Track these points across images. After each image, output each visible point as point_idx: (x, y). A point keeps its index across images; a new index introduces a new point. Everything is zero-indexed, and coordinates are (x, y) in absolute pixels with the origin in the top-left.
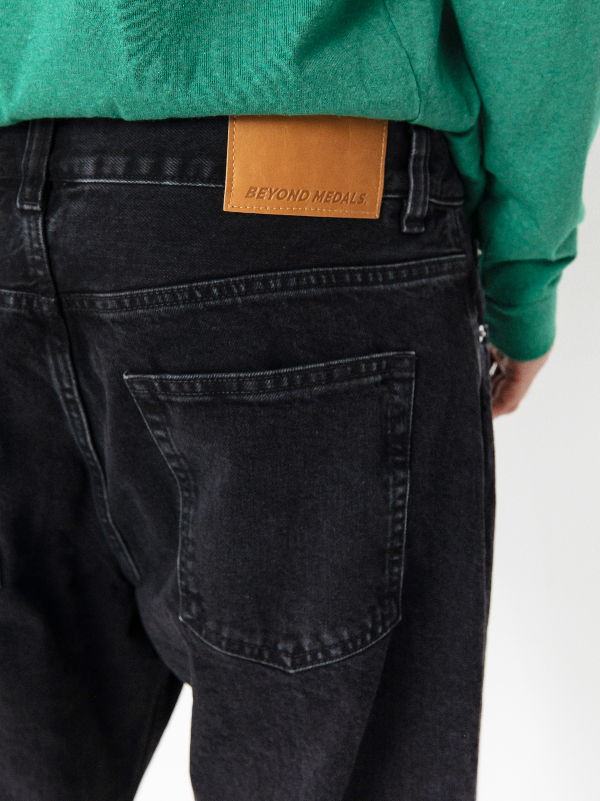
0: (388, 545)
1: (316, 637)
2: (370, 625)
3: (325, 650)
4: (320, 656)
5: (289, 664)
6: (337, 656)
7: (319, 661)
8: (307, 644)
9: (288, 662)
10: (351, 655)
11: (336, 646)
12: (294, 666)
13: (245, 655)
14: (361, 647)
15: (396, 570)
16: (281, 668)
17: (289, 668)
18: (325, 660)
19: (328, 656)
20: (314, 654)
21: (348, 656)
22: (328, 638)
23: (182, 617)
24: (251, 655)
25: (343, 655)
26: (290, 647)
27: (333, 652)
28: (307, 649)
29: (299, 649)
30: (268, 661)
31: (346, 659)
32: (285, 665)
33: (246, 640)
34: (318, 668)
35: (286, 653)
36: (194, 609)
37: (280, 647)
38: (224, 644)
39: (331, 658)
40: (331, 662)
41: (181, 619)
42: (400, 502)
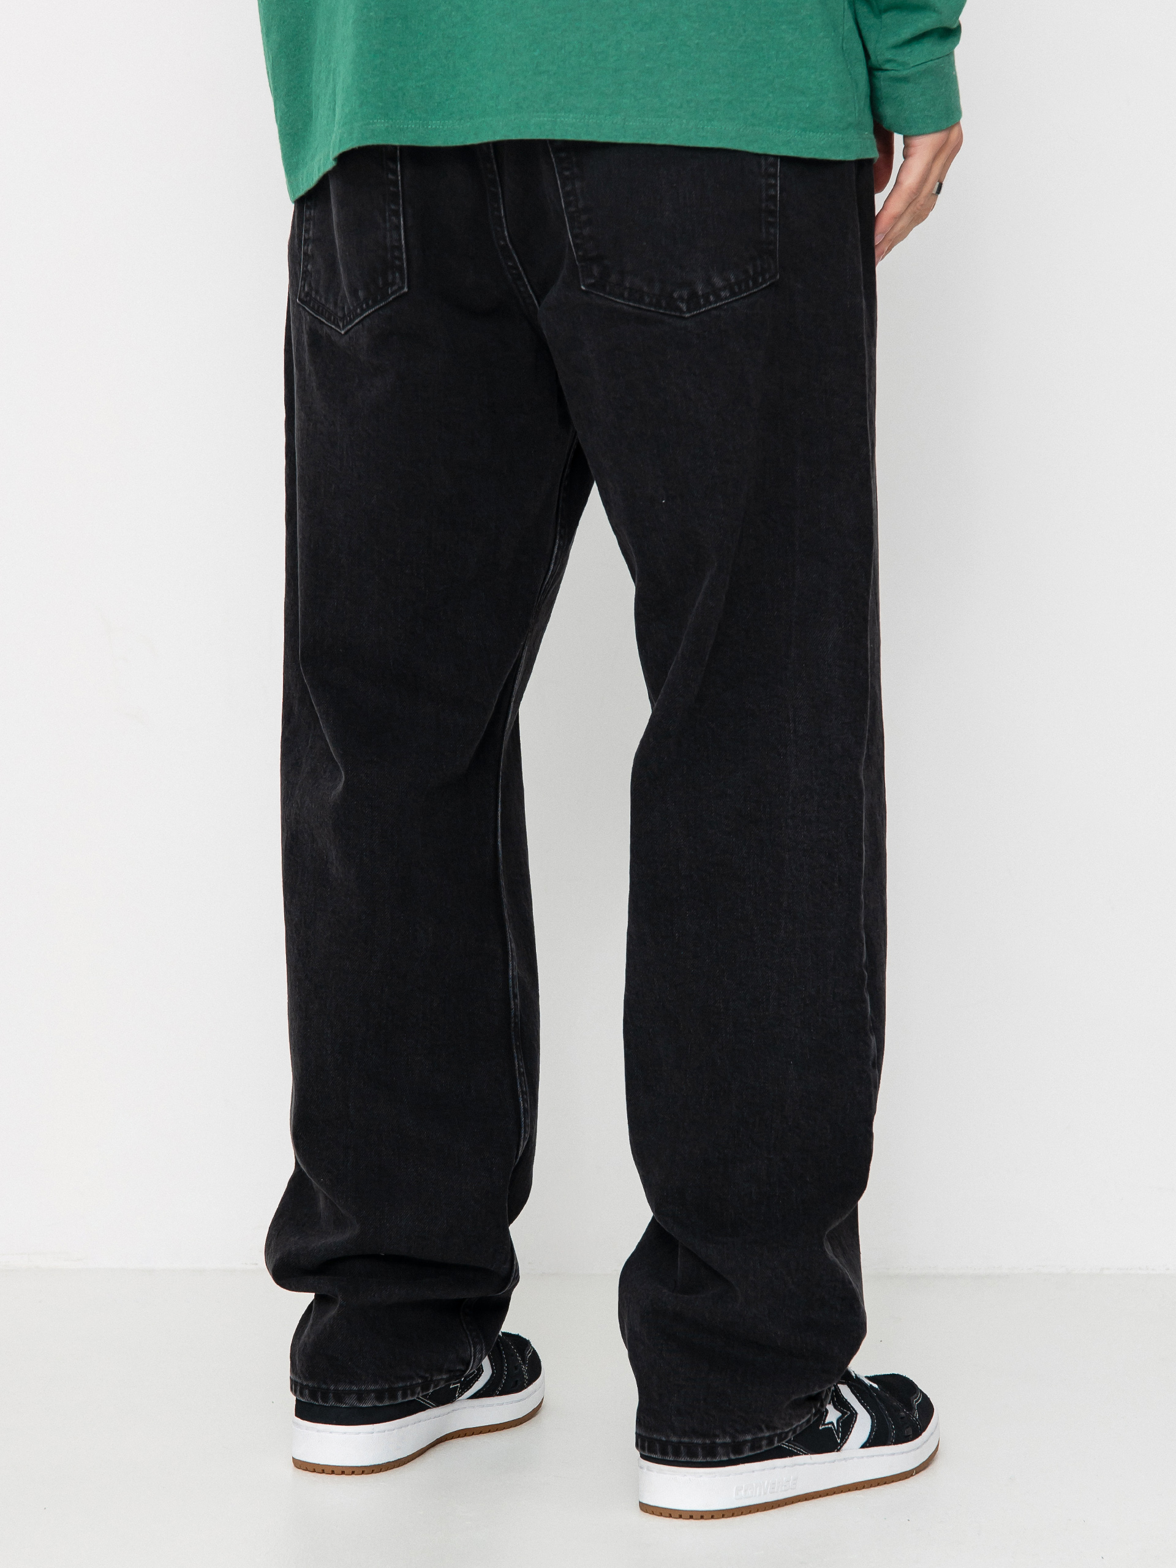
0: (764, 205)
1: (708, 282)
2: (751, 273)
3: (716, 293)
4: (712, 298)
5: (685, 309)
6: (726, 298)
7: (711, 304)
8: (700, 289)
9: (684, 307)
10: (737, 298)
11: (724, 288)
12: (689, 311)
13: (645, 305)
14: (745, 291)
15: (772, 231)
16: (678, 314)
17: (684, 312)
18: (716, 302)
19: (718, 298)
20: (706, 297)
21: (734, 299)
22: (718, 282)
23: (584, 285)
24: (650, 304)
25: (731, 296)
26: (685, 294)
27: (723, 294)
28: (700, 293)
29: (693, 295)
30: (665, 309)
31: (733, 301)
32: (681, 311)
33: (645, 289)
34: (710, 310)
35: (681, 298)
36: (596, 271)
37: (675, 295)
38: (626, 294)
39: (722, 300)
40: (721, 303)
41: (583, 288)
42: (772, 170)
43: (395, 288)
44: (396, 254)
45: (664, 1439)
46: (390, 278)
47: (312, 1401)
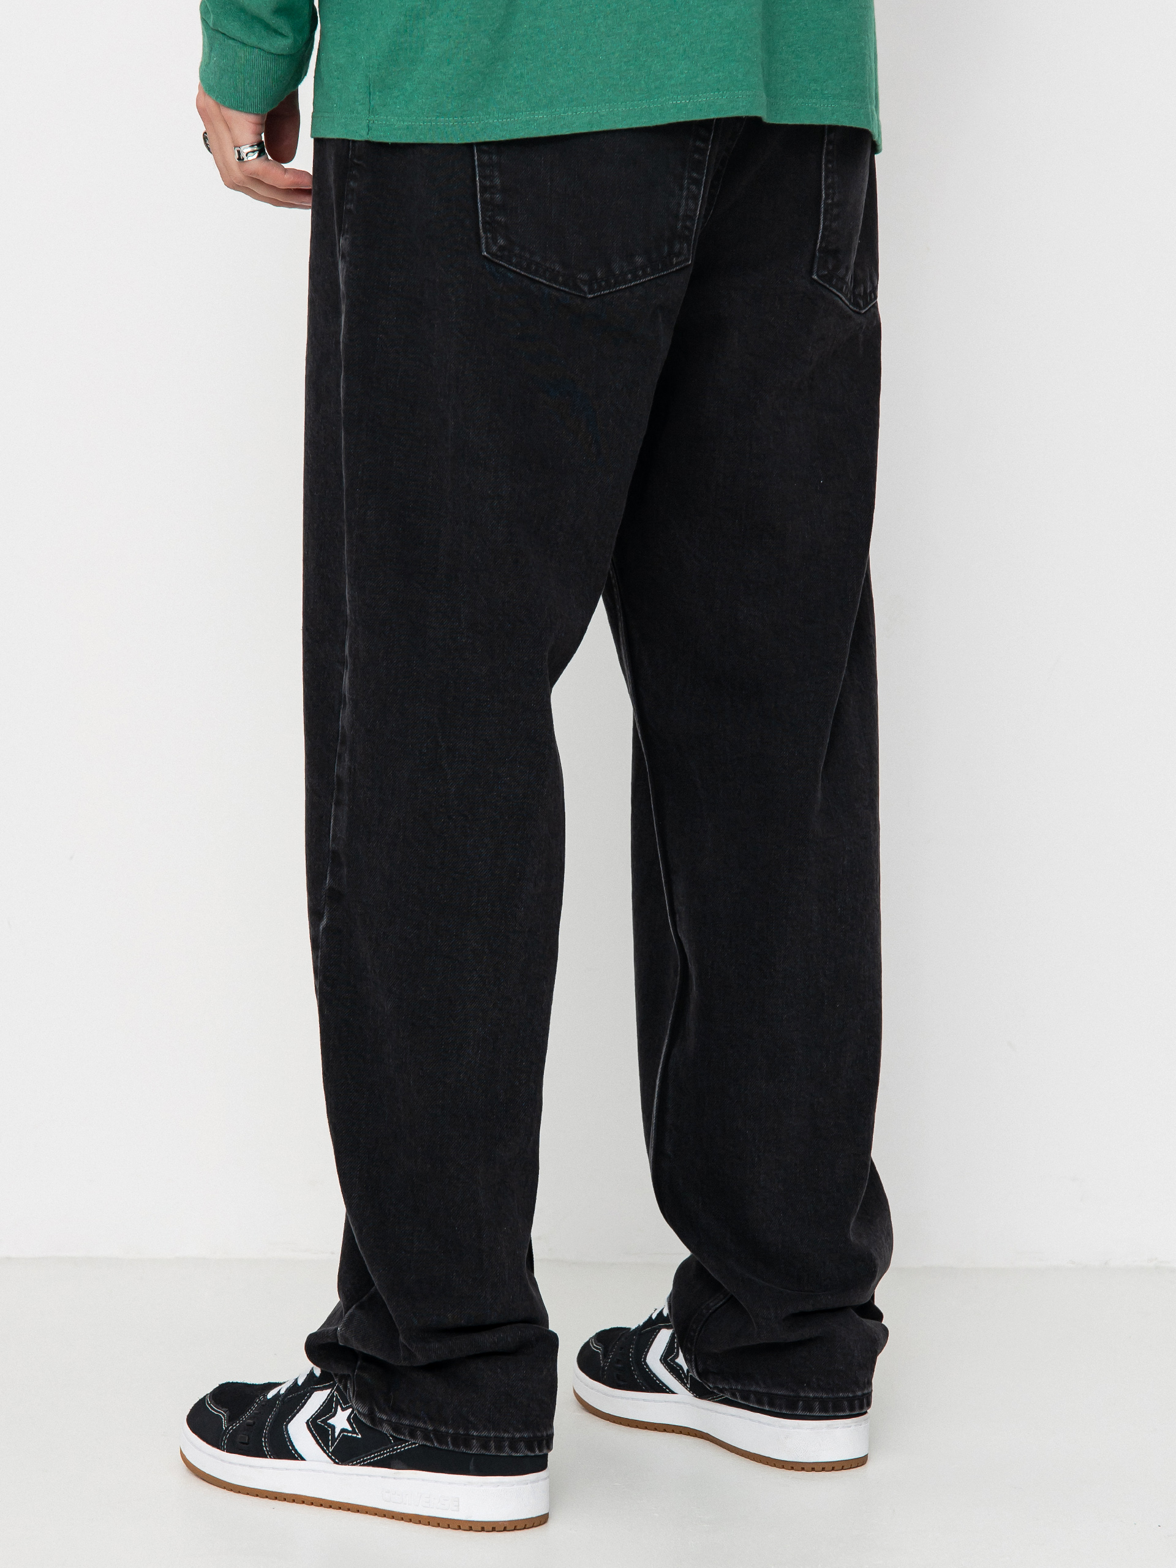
8: (868, 287)
9: (861, 303)
12: (864, 307)
17: (862, 309)
23: (817, 276)
26: (862, 291)
28: (868, 291)
29: (865, 292)
32: (860, 307)
35: (860, 295)
36: (831, 263)
37: (857, 292)
38: (844, 289)
43: (683, 258)
44: (688, 223)
45: (851, 1395)
46: (677, 247)
47: (529, 1454)
